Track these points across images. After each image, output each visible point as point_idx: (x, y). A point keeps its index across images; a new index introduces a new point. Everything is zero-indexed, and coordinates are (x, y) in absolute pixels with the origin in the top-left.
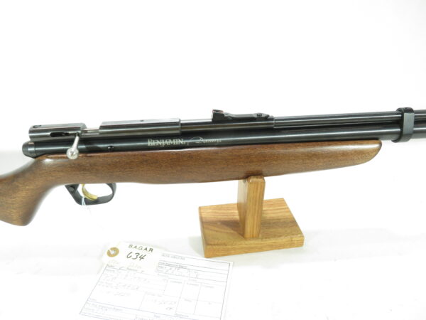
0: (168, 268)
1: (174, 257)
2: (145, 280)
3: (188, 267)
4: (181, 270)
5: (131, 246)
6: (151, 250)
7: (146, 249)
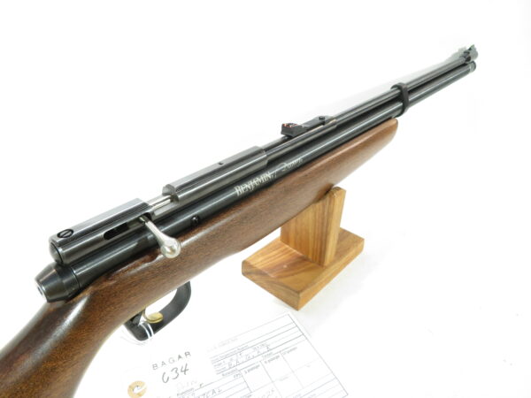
0: (227, 360)
1: (224, 345)
2: (214, 392)
3: (250, 345)
4: (244, 353)
5: (155, 366)
6: (187, 354)
7: (180, 357)
